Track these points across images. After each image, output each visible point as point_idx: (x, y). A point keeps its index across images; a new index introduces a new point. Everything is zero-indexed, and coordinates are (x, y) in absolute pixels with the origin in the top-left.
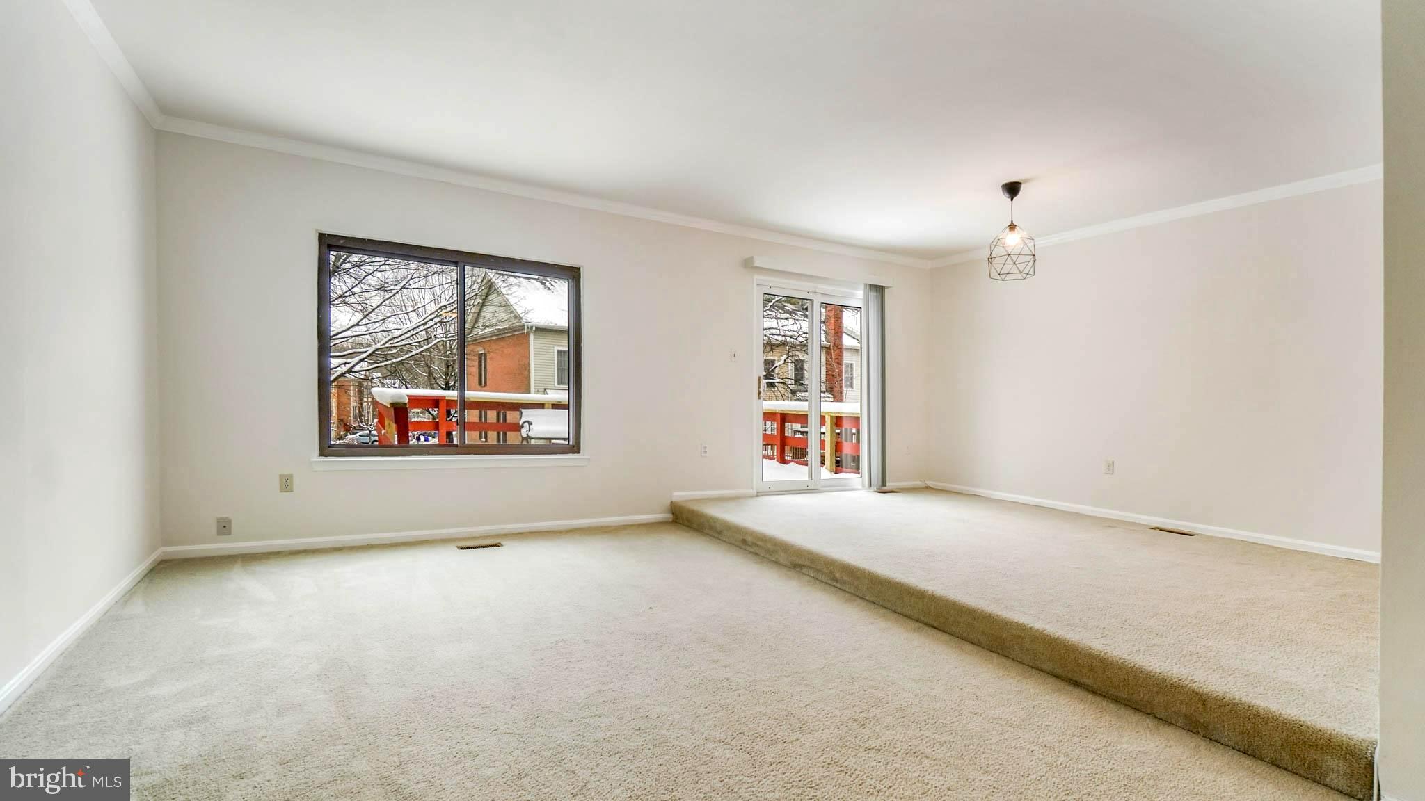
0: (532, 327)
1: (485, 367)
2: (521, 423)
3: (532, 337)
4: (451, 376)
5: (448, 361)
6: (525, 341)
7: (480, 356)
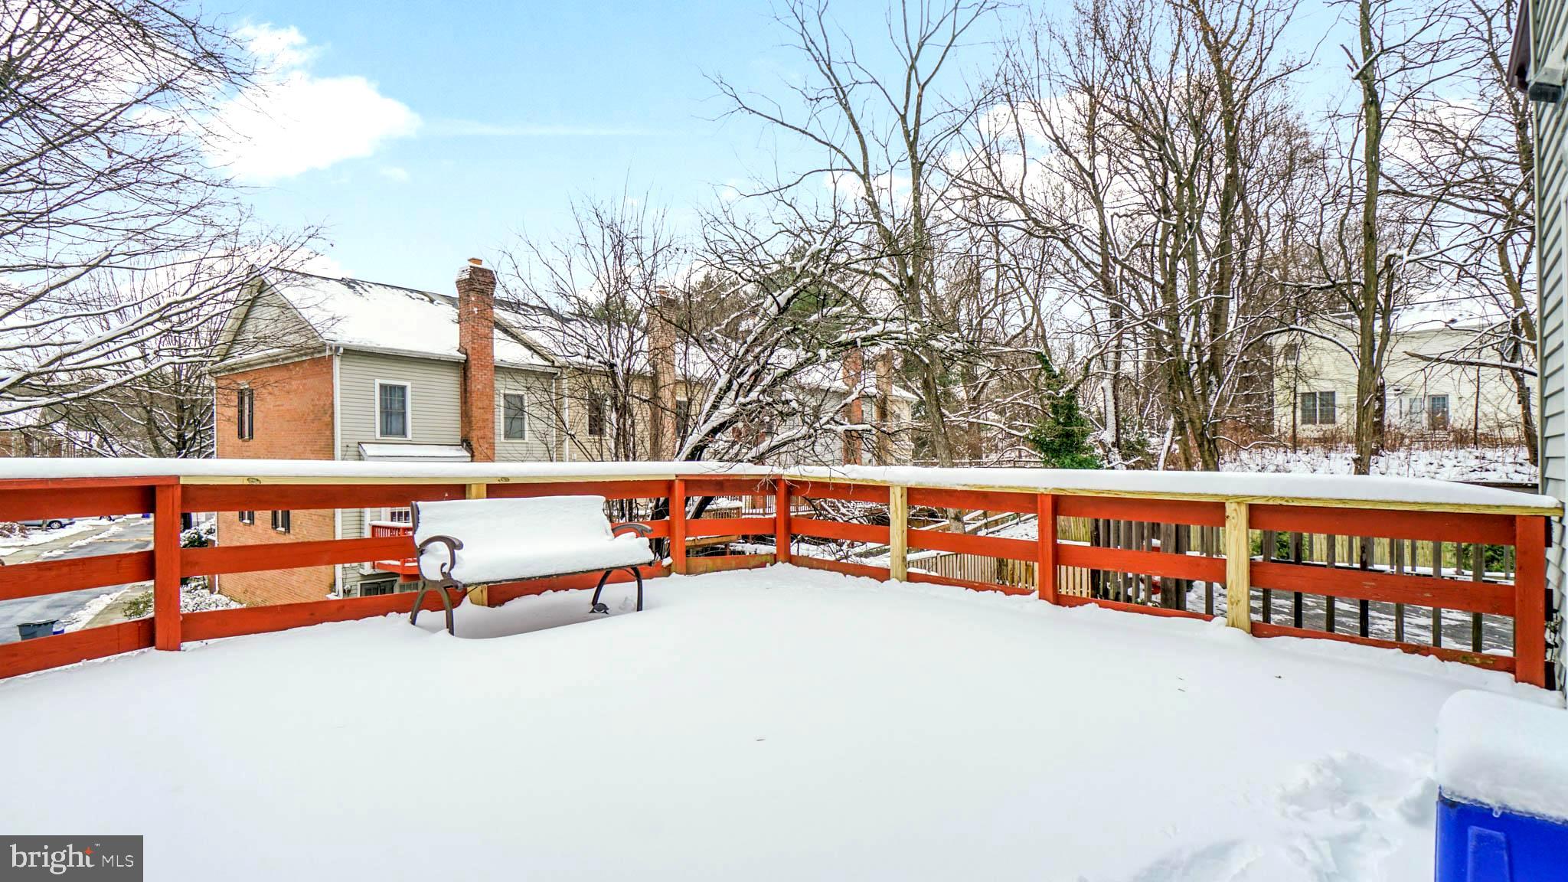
0: (337, 348)
1: (251, 411)
2: (419, 539)
3: (337, 362)
4: (188, 424)
5: (182, 401)
6: (325, 370)
7: (241, 392)
